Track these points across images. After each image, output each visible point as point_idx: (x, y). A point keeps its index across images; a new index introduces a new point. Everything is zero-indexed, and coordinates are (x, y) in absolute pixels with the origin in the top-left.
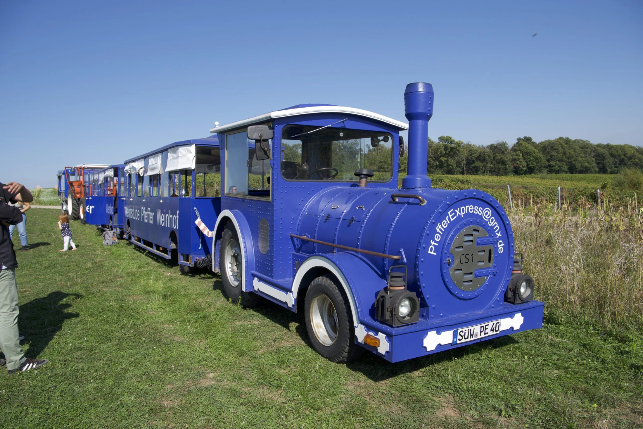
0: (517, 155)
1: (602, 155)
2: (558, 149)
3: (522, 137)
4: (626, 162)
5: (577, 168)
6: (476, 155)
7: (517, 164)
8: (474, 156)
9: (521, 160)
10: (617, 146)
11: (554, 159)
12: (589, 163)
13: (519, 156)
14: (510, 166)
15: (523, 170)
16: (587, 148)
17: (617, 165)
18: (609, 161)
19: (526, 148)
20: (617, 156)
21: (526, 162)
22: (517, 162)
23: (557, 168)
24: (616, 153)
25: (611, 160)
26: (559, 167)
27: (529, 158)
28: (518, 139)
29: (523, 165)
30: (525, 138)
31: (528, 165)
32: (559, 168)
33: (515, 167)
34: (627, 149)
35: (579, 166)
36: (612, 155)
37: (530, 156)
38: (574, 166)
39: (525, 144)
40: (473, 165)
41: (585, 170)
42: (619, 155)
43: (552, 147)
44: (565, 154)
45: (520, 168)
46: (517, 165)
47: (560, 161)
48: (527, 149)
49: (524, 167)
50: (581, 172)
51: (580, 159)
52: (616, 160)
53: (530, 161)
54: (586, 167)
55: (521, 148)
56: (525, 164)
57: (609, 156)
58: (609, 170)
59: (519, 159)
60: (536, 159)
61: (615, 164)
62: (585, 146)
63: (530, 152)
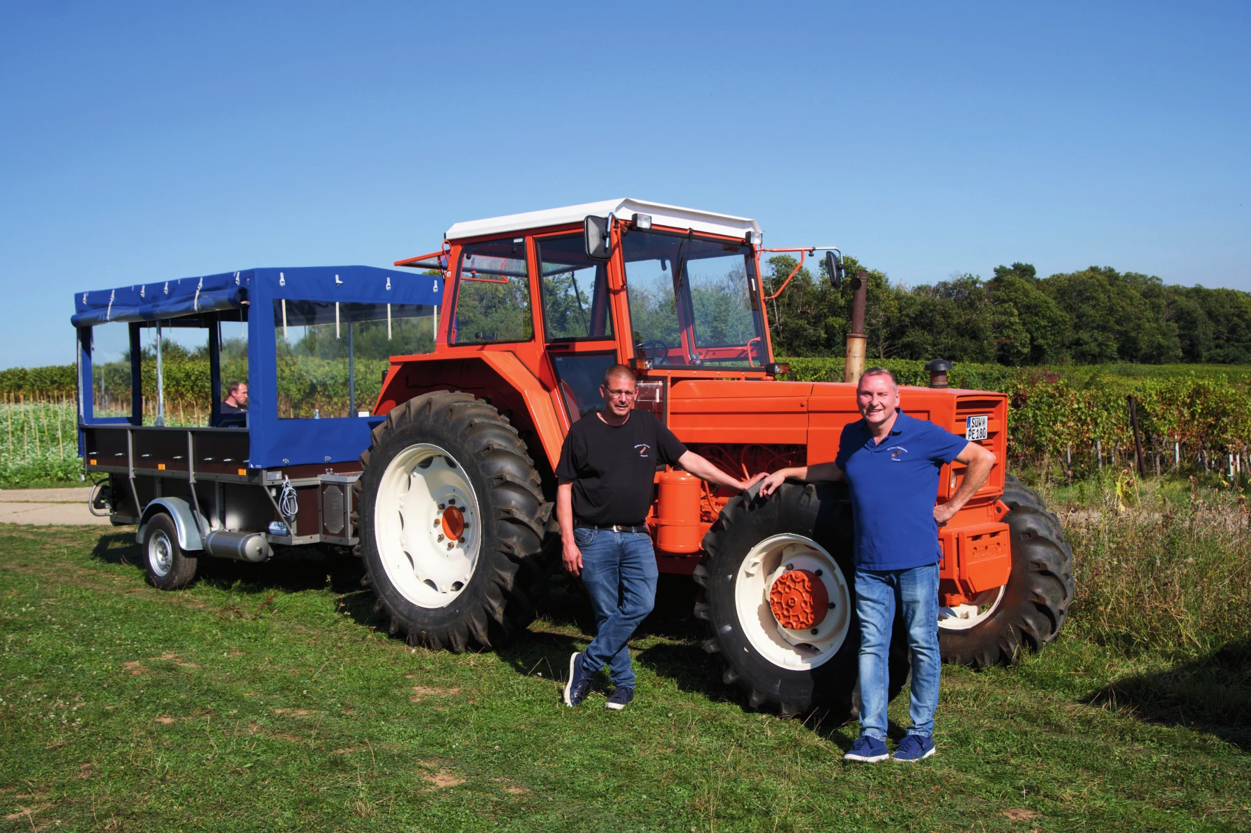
0: (1005, 313)
1: (1189, 314)
2: (1094, 298)
3: (1009, 266)
4: (1242, 332)
5: (1141, 349)
6: (912, 311)
7: (1008, 337)
8: (907, 315)
9: (1017, 327)
10: (1219, 292)
11: (1087, 325)
12: (1164, 334)
13: (1012, 315)
14: (991, 343)
15: (1022, 354)
16: (1157, 296)
17: (1222, 342)
18: (1205, 330)
19: (1026, 294)
20: (1222, 319)
21: (1028, 331)
22: (1005, 332)
23: (1094, 348)
24: (1222, 311)
25: (1211, 327)
26: (1100, 345)
27: (1036, 322)
28: (996, 271)
29: (1021, 341)
30: (1017, 267)
31: (1033, 339)
32: (1098, 350)
33: (1002, 347)
34: (1241, 299)
35: (1144, 345)
36: (1210, 314)
37: (1036, 315)
38: (1134, 341)
39: (1020, 282)
40: (905, 340)
41: (1155, 356)
42: (1226, 317)
43: (1080, 293)
44: (1111, 311)
45: (1014, 347)
46: (1008, 341)
47: (1103, 328)
48: (1027, 297)
49: (1023, 346)
50: (1146, 359)
51: (1147, 325)
52: (1220, 328)
53: (1037, 329)
54: (1160, 347)
55: (1013, 295)
56: (1026, 337)
57: (1206, 318)
58: (1205, 354)
59: (1012, 324)
60: (1054, 323)
61: (1217, 338)
62: (1151, 291)
63: (1036, 306)
